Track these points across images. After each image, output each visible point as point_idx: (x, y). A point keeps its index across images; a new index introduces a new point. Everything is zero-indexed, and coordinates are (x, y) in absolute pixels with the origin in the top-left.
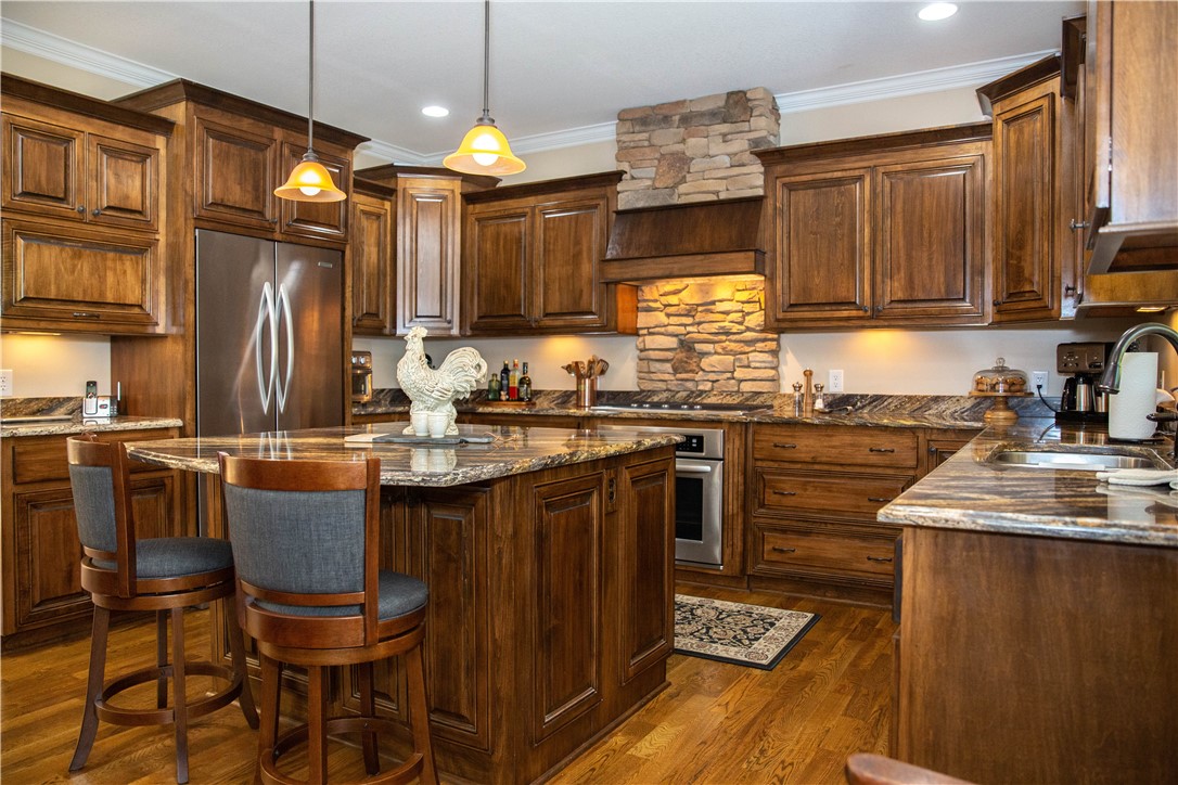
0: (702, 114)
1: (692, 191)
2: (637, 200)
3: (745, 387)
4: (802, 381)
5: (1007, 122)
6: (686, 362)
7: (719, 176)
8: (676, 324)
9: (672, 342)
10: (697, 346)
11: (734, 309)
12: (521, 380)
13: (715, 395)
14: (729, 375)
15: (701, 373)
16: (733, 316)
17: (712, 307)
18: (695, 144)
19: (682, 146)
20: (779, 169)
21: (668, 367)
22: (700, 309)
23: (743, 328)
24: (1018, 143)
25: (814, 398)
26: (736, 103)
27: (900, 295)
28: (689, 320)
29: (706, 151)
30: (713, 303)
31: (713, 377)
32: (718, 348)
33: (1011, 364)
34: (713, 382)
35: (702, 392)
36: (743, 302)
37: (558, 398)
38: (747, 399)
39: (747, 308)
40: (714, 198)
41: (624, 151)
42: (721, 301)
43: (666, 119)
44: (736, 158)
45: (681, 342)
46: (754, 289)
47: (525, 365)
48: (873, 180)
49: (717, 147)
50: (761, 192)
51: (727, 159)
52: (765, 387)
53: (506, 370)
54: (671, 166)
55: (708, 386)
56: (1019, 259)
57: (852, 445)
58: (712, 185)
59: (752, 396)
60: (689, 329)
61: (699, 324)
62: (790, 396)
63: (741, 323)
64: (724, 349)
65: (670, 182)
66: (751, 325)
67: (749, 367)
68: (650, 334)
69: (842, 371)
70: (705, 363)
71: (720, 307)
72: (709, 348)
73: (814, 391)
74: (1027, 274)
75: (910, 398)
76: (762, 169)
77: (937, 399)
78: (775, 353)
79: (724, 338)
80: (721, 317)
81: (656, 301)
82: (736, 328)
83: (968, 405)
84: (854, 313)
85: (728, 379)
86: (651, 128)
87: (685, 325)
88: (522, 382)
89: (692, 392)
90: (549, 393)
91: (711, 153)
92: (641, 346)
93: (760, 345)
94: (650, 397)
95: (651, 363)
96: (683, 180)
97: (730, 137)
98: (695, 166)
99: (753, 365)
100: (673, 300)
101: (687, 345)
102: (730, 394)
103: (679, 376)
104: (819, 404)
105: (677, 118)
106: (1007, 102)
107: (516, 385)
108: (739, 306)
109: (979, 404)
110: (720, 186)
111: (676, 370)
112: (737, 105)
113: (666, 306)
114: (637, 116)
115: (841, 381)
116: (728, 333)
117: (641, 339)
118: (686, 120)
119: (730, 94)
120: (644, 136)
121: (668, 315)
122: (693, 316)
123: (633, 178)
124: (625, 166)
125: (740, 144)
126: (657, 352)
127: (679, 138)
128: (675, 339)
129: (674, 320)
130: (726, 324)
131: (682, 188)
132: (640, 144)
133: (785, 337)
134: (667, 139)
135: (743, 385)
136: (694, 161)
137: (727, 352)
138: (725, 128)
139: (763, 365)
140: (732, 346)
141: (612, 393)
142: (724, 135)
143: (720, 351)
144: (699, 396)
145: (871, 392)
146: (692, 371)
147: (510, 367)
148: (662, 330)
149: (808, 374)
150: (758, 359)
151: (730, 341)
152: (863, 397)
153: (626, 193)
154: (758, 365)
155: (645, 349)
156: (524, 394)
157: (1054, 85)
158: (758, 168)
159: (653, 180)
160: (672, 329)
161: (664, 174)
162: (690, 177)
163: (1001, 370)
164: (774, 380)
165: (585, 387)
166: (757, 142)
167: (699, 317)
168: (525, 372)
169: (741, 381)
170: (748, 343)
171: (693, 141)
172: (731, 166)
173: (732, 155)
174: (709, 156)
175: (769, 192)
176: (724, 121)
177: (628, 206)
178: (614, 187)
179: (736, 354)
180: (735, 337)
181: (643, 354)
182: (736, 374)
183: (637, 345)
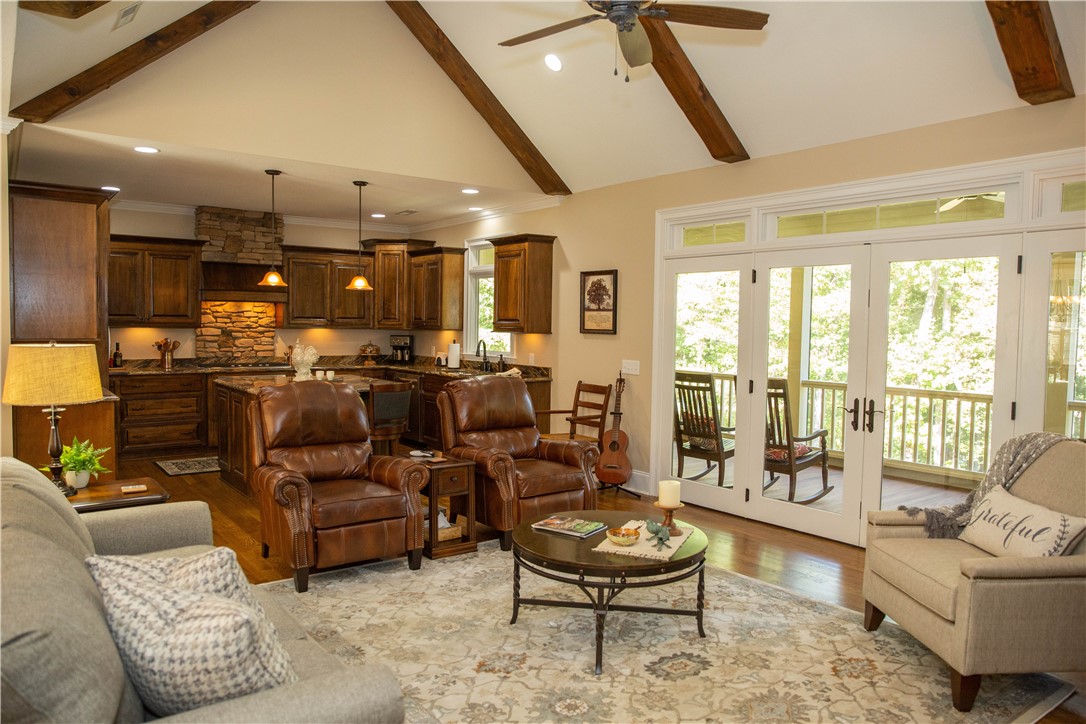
0: (253, 220)
1: (244, 257)
2: (215, 257)
3: (260, 354)
4: (288, 350)
5: (383, 254)
6: (226, 342)
7: (261, 253)
8: (221, 322)
9: (219, 332)
10: (234, 334)
11: (253, 316)
12: (116, 353)
13: (243, 359)
14: (251, 349)
15: (234, 348)
16: (252, 319)
17: (242, 314)
18: (247, 234)
19: (238, 234)
20: (290, 255)
21: (216, 344)
22: (234, 315)
24: (389, 264)
26: (270, 218)
27: (341, 315)
28: (228, 320)
29: (254, 239)
30: (242, 312)
31: (242, 349)
32: (245, 335)
33: (375, 343)
34: (241, 352)
35: (236, 358)
36: (258, 313)
37: (141, 364)
38: (259, 360)
39: (260, 315)
40: (257, 263)
42: (246, 311)
43: (232, 217)
44: (270, 245)
45: (223, 332)
46: (264, 308)
47: (117, 345)
48: (331, 266)
49: (259, 238)
50: (280, 263)
51: (264, 244)
52: (269, 354)
54: (235, 243)
55: (239, 354)
56: (389, 306)
58: (257, 256)
59: (262, 359)
60: (228, 325)
61: (233, 323)
62: (282, 358)
63: (256, 323)
65: (234, 251)
66: (263, 324)
67: (261, 344)
68: (204, 327)
70: (237, 342)
71: (246, 314)
72: (240, 335)
74: (393, 311)
76: (282, 253)
77: (343, 357)
78: (273, 338)
79: (247, 330)
80: (246, 319)
81: (207, 309)
82: (255, 325)
83: (355, 359)
84: (323, 322)
86: (222, 219)
87: (226, 323)
88: (116, 355)
89: (230, 358)
90: (133, 361)
91: (256, 240)
92: (199, 334)
93: (266, 334)
94: (203, 361)
95: (206, 343)
96: (241, 251)
97: (266, 234)
98: (248, 245)
99: (263, 343)
100: (220, 309)
101: (227, 334)
102: (251, 358)
103: (222, 349)
105: (237, 218)
106: (383, 246)
107: (113, 357)
108: (256, 315)
109: (358, 358)
110: (261, 257)
111: (220, 347)
112: (270, 220)
114: (214, 212)
116: (249, 327)
117: (200, 330)
118: (243, 220)
119: (266, 214)
120: (217, 223)
121: (215, 317)
122: (230, 319)
123: (210, 245)
124: (205, 238)
125: (270, 239)
126: (210, 337)
127: (238, 229)
128: (220, 330)
129: (219, 320)
130: (248, 323)
131: (240, 255)
132: (216, 227)
133: (277, 331)
134: (232, 227)
135: (258, 353)
136: (246, 243)
137: (248, 336)
138: (264, 229)
139: (268, 343)
140: (253, 334)
141: (182, 360)
142: (263, 233)
144: (234, 359)
146: (230, 347)
148: (213, 325)
149: (291, 347)
150: (266, 341)
151: (250, 331)
153: (207, 253)
154: (266, 343)
155: (202, 335)
156: (118, 363)
157: (403, 247)
158: (280, 252)
159: (223, 248)
160: (218, 325)
161: (230, 246)
162: (244, 250)
163: (371, 345)
164: (273, 350)
165: (168, 357)
166: (281, 240)
167: (234, 319)
168: (118, 349)
169: (257, 351)
170: (260, 333)
171: (246, 232)
172: (266, 249)
173: (267, 244)
174: (254, 241)
175: (285, 264)
176: (263, 226)
177: (209, 260)
178: (199, 249)
179: (254, 338)
180: (254, 330)
181: (199, 338)
182: (255, 348)
183: (196, 333)
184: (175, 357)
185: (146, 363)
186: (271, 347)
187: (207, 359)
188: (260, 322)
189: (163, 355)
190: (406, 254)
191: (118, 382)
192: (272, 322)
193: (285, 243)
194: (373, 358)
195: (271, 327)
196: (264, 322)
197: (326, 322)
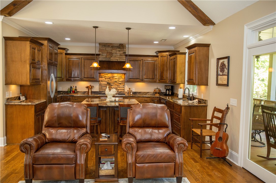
0: (115, 46)
1: (113, 59)
2: (103, 59)
4: (128, 90)
5: (161, 56)
9: (106, 83)
10: (111, 84)
14: (116, 89)
16: (117, 79)
18: (114, 51)
19: (111, 51)
20: (128, 58)
21: (105, 87)
22: (111, 78)
24: (162, 60)
25: (131, 92)
27: (146, 78)
28: (109, 79)
30: (114, 77)
33: (159, 88)
37: (83, 93)
38: (119, 93)
39: (120, 78)
40: (117, 60)
41: (100, 50)
43: (109, 46)
45: (108, 83)
46: (121, 75)
47: (76, 87)
48: (142, 61)
49: (118, 52)
50: (125, 60)
51: (119, 54)
52: (123, 91)
53: (71, 87)
54: (110, 54)
56: (162, 75)
57: (142, 99)
58: (117, 58)
61: (111, 80)
62: (127, 92)
63: (118, 80)
64: (116, 84)
66: (120, 81)
67: (120, 87)
68: (102, 81)
69: (134, 88)
70: (112, 87)
72: (113, 84)
73: (131, 91)
74: (163, 77)
75: (144, 92)
77: (148, 92)
78: (124, 85)
79: (115, 83)
80: (115, 79)
81: (103, 76)
82: (118, 81)
83: (152, 93)
84: (139, 80)
86: (106, 47)
87: (109, 80)
88: (75, 90)
90: (81, 92)
92: (100, 84)
93: (122, 84)
96: (112, 57)
97: (120, 51)
98: (114, 55)
100: (106, 76)
104: (131, 93)
105: (110, 46)
106: (161, 53)
107: (74, 90)
108: (118, 78)
110: (118, 59)
112: (121, 46)
113: (105, 77)
114: (103, 44)
115: (134, 90)
117: (100, 82)
118: (112, 47)
119: (120, 44)
120: (104, 48)
121: (105, 78)
123: (102, 55)
124: (101, 53)
125: (121, 52)
126: (103, 85)
127: (111, 50)
128: (107, 83)
129: (106, 79)
131: (111, 58)
132: (104, 49)
133: (125, 83)
134: (109, 49)
135: (119, 90)
137: (116, 85)
138: (119, 49)
139: (122, 87)
140: (117, 84)
141: (94, 92)
146: (110, 88)
147: (72, 87)
148: (104, 81)
149: (130, 89)
152: (138, 92)
153: (101, 58)
155: (101, 84)
156: (76, 92)
157: (168, 53)
158: (124, 57)
159: (106, 56)
160: (106, 81)
161: (108, 55)
162: (113, 57)
163: (158, 88)
164: (124, 90)
166: (125, 53)
167: (111, 79)
168: (76, 88)
169: (118, 90)
170: (120, 84)
171: (113, 51)
172: (120, 56)
173: (120, 54)
174: (116, 53)
176: (119, 48)
177: (101, 60)
178: (99, 56)
179: (117, 85)
180: (117, 83)
181: (100, 85)
182: (118, 89)
183: (99, 83)
184: (92, 91)
185: (85, 92)
187: (102, 91)
188: (120, 80)
189: (89, 90)
190: (168, 56)
192: (123, 80)
194: (158, 93)
195: (123, 82)
196: (121, 80)
197: (140, 80)
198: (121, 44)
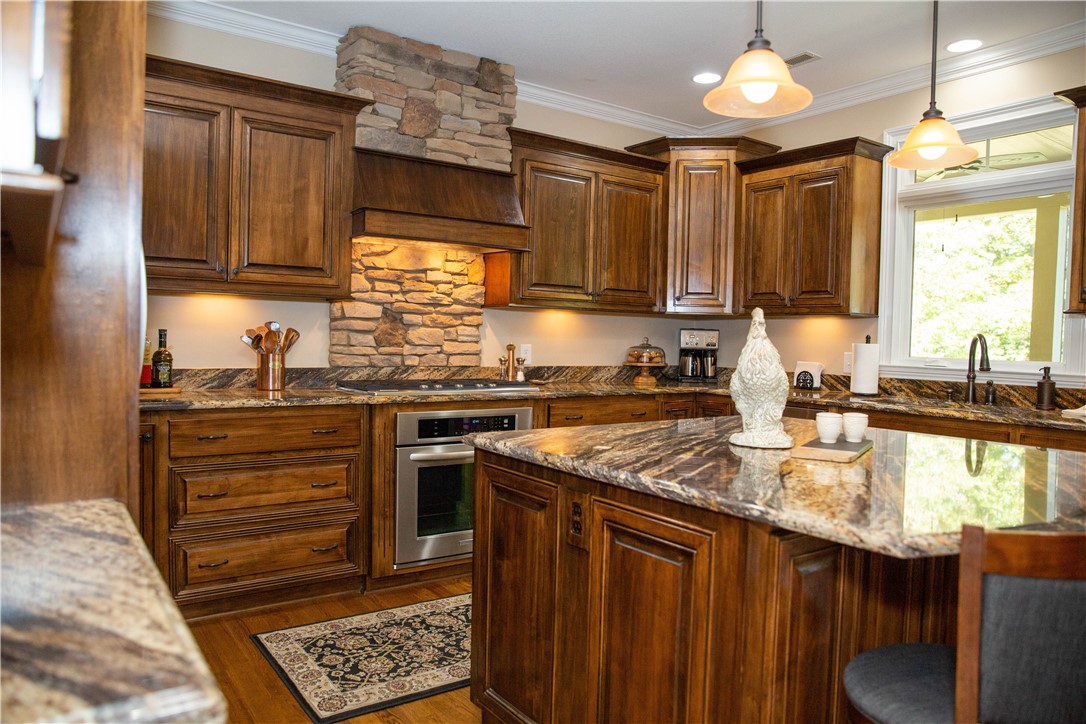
0: (458, 70)
1: (439, 148)
2: (383, 140)
3: (456, 361)
4: (505, 354)
6: (391, 334)
7: (472, 141)
8: (381, 291)
9: (376, 311)
10: (406, 317)
11: (444, 280)
12: (158, 354)
13: (422, 370)
14: (439, 349)
15: (407, 347)
16: (441, 287)
17: (423, 275)
18: (445, 99)
19: (429, 95)
20: (525, 152)
21: (370, 339)
22: (408, 276)
23: (450, 299)
25: (516, 370)
26: (492, 72)
27: (611, 285)
28: (395, 287)
29: (459, 110)
30: (424, 271)
31: (420, 350)
32: (426, 319)
34: (420, 356)
35: (409, 367)
36: (453, 274)
37: (212, 380)
38: (454, 374)
39: (458, 280)
40: (461, 161)
41: (361, 77)
42: (431, 270)
43: (417, 59)
44: (489, 127)
45: (385, 312)
46: (463, 261)
47: (162, 334)
48: (597, 183)
49: (470, 111)
50: (507, 169)
51: (478, 126)
52: (471, 361)
54: (423, 115)
55: (415, 361)
56: (699, 269)
57: (620, 412)
58: (465, 149)
59: (458, 371)
60: (395, 296)
61: (405, 293)
62: (494, 369)
63: (449, 295)
64: (433, 321)
65: (421, 132)
66: (462, 298)
67: (456, 340)
68: (348, 299)
69: (530, 345)
70: (413, 335)
71: (432, 276)
72: (417, 319)
73: (516, 364)
75: (580, 368)
76: (510, 147)
77: (597, 369)
78: (478, 327)
79: (432, 309)
80: (430, 287)
82: (446, 300)
83: (615, 372)
84: (581, 297)
85: (439, 353)
86: (400, 61)
87: (391, 293)
88: (158, 357)
89: (398, 368)
90: (196, 373)
91: (465, 114)
92: (338, 314)
93: (467, 319)
94: (347, 374)
95: (351, 334)
96: (432, 135)
97: (483, 104)
98: (448, 122)
99: (461, 338)
100: (380, 262)
101: (393, 316)
102: (438, 369)
103: (383, 349)
104: (521, 377)
105: (429, 62)
106: (686, 152)
108: (448, 277)
109: (620, 372)
110: (470, 152)
111: (379, 343)
112: (489, 76)
113: (368, 268)
114: (384, 41)
115: (530, 354)
116: (436, 304)
117: (338, 305)
118: (440, 68)
119: (483, 60)
120: (390, 67)
121: (371, 280)
122: (401, 284)
123: (375, 112)
125: (491, 115)
126: (359, 321)
127: (430, 85)
128: (380, 308)
129: (379, 285)
130: (435, 294)
131: (431, 143)
132: (387, 76)
133: (487, 313)
134: (417, 80)
135: (452, 359)
136: (444, 117)
137: (435, 325)
138: (478, 92)
139: (470, 339)
140: (443, 319)
141: (296, 370)
142: (478, 100)
143: (429, 323)
144: (405, 371)
145: (555, 365)
146: (398, 345)
148: (366, 296)
149: (510, 348)
150: (466, 333)
151: (438, 313)
152: (549, 368)
153: (368, 129)
154: (465, 339)
155: (343, 317)
156: (163, 377)
157: (729, 154)
158: (507, 145)
159: (399, 122)
160: (377, 296)
161: (412, 119)
162: (440, 133)
163: (649, 346)
164: (477, 354)
165: (274, 365)
166: (509, 119)
167: (408, 285)
168: (162, 344)
169: (449, 355)
170: (456, 316)
171: (446, 94)
172: (482, 134)
173: (484, 124)
174: (459, 116)
175: (517, 171)
176: (477, 85)
177: (370, 146)
178: (352, 117)
179: (444, 326)
180: (444, 309)
181: (338, 324)
182: (445, 348)
183: (331, 311)
184: (288, 366)
185: (224, 380)
186: (472, 348)
187: (353, 368)
188: (459, 294)
189: (264, 361)
190: (733, 168)
191: (165, 429)
192: (478, 295)
193: (517, 124)
194: (653, 372)
195: (475, 305)
196: (465, 293)
197: (585, 298)
198: (488, 60)
